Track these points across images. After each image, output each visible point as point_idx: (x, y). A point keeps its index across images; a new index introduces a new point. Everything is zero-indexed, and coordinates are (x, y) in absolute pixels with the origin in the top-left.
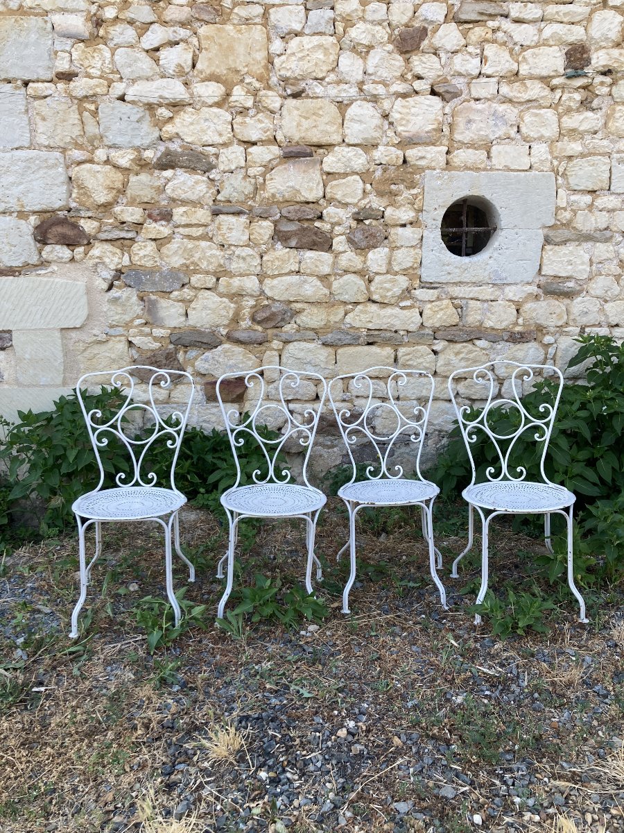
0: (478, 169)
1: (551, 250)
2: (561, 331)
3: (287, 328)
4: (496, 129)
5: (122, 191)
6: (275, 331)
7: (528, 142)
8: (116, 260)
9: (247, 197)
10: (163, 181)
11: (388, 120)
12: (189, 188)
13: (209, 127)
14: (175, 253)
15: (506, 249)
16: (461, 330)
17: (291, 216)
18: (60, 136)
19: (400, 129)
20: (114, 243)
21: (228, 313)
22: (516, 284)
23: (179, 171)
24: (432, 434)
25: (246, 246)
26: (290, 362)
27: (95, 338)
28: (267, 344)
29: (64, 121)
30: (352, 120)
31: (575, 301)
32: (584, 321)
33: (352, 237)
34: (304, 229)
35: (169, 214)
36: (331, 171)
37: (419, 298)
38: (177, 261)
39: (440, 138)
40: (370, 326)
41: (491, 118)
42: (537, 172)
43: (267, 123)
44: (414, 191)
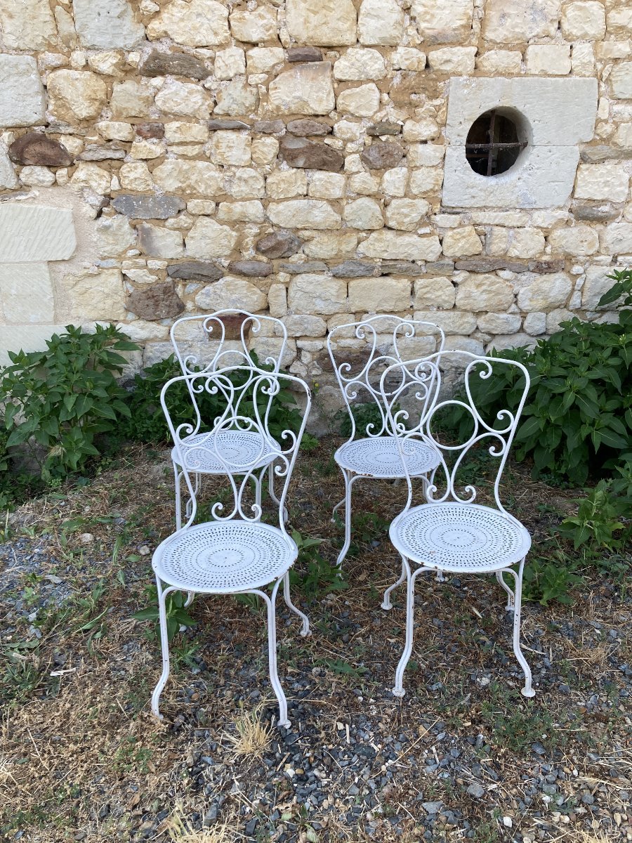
0: (510, 75)
1: (587, 169)
2: (591, 260)
3: (296, 258)
4: (534, 26)
5: (106, 103)
6: (281, 262)
7: (570, 41)
8: (104, 184)
9: (248, 110)
10: (152, 91)
11: (409, 14)
12: (183, 99)
13: (202, 25)
14: (169, 175)
15: (538, 169)
16: (484, 260)
17: (298, 131)
18: (30, 37)
19: (423, 25)
20: (101, 164)
21: (229, 242)
22: (546, 208)
23: (170, 79)
24: (448, 370)
25: (248, 166)
26: (297, 296)
27: (86, 271)
28: (272, 277)
29: (34, 18)
30: (368, 15)
31: (609, 227)
32: (617, 249)
33: (366, 155)
34: (313, 147)
35: (160, 130)
36: (344, 78)
37: (440, 224)
38: (172, 185)
39: (468, 36)
40: (385, 256)
41: (529, 11)
42: (578, 78)
43: (269, 19)
44: (437, 102)
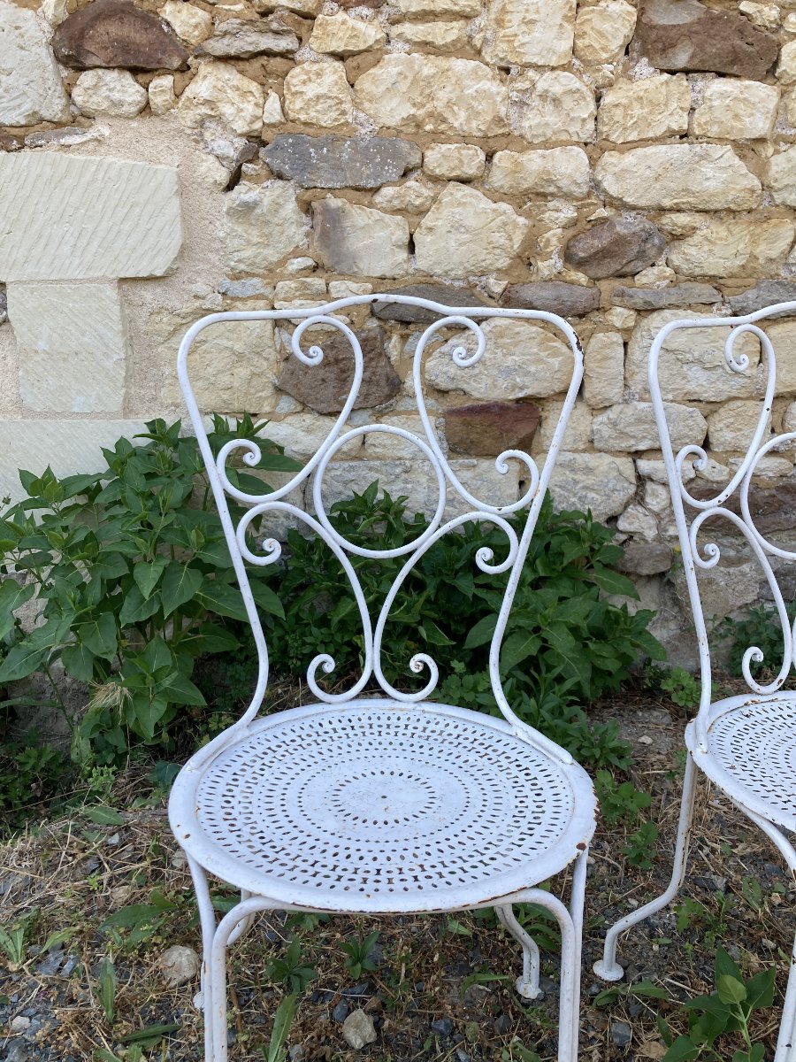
3: (648, 276)
6: (618, 284)
8: (249, 109)
14: (391, 89)
20: (246, 65)
21: (510, 239)
25: (564, 68)
27: (197, 303)
28: (597, 317)
34: (714, 20)
38: (394, 111)
